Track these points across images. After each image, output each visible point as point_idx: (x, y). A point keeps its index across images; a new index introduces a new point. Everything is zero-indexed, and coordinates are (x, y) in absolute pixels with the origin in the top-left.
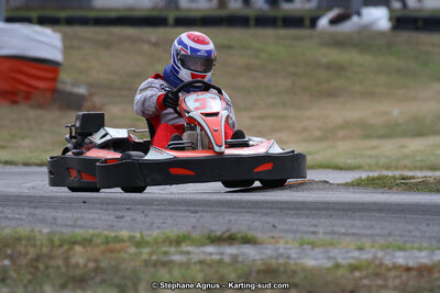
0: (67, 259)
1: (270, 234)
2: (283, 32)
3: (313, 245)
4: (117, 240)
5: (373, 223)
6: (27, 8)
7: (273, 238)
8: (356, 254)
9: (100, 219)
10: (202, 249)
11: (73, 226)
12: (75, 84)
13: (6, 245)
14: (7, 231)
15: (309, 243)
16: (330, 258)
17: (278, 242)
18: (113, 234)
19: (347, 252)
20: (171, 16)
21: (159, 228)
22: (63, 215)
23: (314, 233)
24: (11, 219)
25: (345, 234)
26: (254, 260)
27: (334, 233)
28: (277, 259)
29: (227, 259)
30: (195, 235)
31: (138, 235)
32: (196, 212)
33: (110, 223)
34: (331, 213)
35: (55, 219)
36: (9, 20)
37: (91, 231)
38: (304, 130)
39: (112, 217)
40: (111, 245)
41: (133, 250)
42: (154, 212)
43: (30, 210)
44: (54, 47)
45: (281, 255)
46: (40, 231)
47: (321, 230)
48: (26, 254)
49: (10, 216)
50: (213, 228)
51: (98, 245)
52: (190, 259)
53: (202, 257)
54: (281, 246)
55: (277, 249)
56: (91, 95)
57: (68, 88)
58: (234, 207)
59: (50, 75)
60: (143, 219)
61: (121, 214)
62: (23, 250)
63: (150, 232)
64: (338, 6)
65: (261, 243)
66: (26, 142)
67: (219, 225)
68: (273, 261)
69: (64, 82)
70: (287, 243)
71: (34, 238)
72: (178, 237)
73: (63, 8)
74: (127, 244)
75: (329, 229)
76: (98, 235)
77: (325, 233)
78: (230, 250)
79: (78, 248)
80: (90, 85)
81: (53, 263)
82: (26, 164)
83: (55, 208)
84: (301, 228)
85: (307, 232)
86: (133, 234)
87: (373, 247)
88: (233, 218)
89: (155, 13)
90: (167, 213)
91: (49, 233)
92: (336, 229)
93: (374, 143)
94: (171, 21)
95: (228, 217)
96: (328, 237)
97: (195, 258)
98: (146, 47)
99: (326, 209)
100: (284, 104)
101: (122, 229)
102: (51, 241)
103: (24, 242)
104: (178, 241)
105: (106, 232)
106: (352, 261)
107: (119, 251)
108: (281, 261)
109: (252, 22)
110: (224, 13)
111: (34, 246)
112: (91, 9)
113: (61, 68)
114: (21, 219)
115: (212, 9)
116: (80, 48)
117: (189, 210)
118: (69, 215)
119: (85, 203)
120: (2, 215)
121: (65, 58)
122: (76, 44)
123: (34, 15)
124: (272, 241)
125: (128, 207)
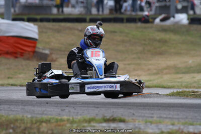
0: (39, 129)
3: (151, 123)
4: (62, 120)
5: (179, 113)
6: (22, 14)
7: (133, 119)
8: (171, 127)
9: (54, 111)
10: (101, 125)
11: (43, 114)
12: (43, 49)
13: (11, 123)
14: (11, 117)
15: (149, 122)
16: (159, 129)
17: (135, 122)
18: (60, 118)
19: (167, 126)
20: (88, 18)
21: (81, 115)
22: (37, 109)
23: (152, 117)
24: (13, 111)
25: (166, 118)
27: (161, 117)
28: (134, 129)
30: (97, 118)
31: (71, 118)
32: (98, 108)
33: (58, 113)
34: (160, 108)
35: (33, 111)
36: (14, 20)
37: (50, 117)
38: (149, 70)
39: (60, 110)
40: (59, 123)
41: (68, 125)
42: (79, 108)
43: (23, 107)
44: (34, 32)
45: (136, 128)
46: (26, 117)
47: (155, 116)
48: (20, 127)
49: (13, 109)
50: (106, 115)
51: (53, 123)
53: (100, 128)
54: (137, 123)
55: (135, 125)
56: (51, 54)
57: (41, 51)
58: (115, 106)
59: (32, 45)
60: (74, 111)
62: (18, 125)
63: (76, 117)
64: (164, 13)
65: (127, 122)
66: (21, 76)
67: (109, 113)
69: (39, 48)
70: (139, 122)
71: (24, 119)
72: (90, 119)
73: (39, 14)
74: (66, 122)
75: (159, 116)
76: (53, 118)
77: (157, 117)
78: (113, 125)
79: (44, 124)
80: (51, 49)
81: (32, 131)
82: (21, 86)
83: (34, 106)
84: (146, 115)
85: (148, 117)
86: (69, 118)
87: (178, 124)
88: (115, 110)
89: (80, 16)
90: (85, 108)
91: (31, 117)
92: (162, 115)
93: (180, 76)
94: (88, 20)
95: (112, 110)
96: (158, 119)
98: (76, 32)
99: (157, 106)
100: (139, 58)
101: (64, 115)
102: (32, 121)
103: (19, 122)
104: (90, 121)
105: (57, 117)
106: (169, 130)
107: (63, 125)
108: (137, 130)
109: (125, 21)
110: (112, 16)
111: (24, 123)
112: (52, 14)
113: (38, 42)
114: (18, 111)
115: (107, 15)
116: (46, 33)
117: (95, 107)
118: (40, 109)
119: (47, 103)
120: (9, 109)
121: (39, 37)
122: (44, 30)
123: (25, 17)
124: (133, 121)
125: (67, 105)
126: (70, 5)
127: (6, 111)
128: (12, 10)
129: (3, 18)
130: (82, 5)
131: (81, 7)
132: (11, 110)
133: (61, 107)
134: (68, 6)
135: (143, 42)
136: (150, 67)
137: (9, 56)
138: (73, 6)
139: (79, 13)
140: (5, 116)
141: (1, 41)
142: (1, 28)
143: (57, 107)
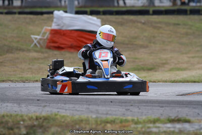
1: (196, 118)
4: (126, 121)
6: (85, 7)
7: (198, 120)
9: (118, 110)
10: (166, 125)
11: (107, 114)
13: (76, 124)
14: (76, 117)
17: (200, 122)
18: (124, 118)
20: (151, 10)
21: (145, 115)
22: (102, 109)
24: (78, 111)
26: (189, 131)
28: (200, 130)
29: (177, 130)
30: (162, 118)
31: (136, 119)
32: (162, 107)
33: (123, 113)
35: (97, 110)
36: (77, 13)
37: (114, 117)
39: (124, 110)
40: (124, 124)
41: (133, 126)
42: (143, 107)
43: (88, 106)
46: (91, 117)
48: (85, 128)
49: (78, 109)
50: (171, 115)
51: (117, 123)
52: (159, 130)
53: (165, 129)
55: (200, 125)
58: (180, 105)
60: (138, 110)
61: (128, 108)
62: (83, 126)
63: (141, 117)
65: (193, 122)
67: (173, 113)
68: (198, 132)
71: (89, 120)
72: (154, 119)
73: (101, 7)
74: (131, 123)
76: (118, 119)
78: (178, 126)
79: (109, 125)
83: (98, 105)
86: (133, 118)
88: (180, 109)
89: (143, 8)
90: (149, 108)
91: (96, 118)
94: (151, 12)
95: (177, 109)
97: (162, 130)
98: (139, 25)
101: (128, 115)
102: (96, 122)
103: (84, 122)
104: (154, 122)
105: (121, 117)
107: (127, 126)
109: (188, 12)
110: (175, 8)
111: (89, 124)
112: (114, 6)
114: (83, 111)
115: (170, 6)
117: (159, 106)
118: (104, 108)
119: (111, 102)
120: (74, 109)
123: (88, 10)
124: (198, 121)
125: (131, 104)
127: (71, 112)
129: (66, 12)
132: (76, 110)
133: (125, 106)
139: (141, 5)
141: (64, 35)
142: (65, 21)
143: (121, 106)
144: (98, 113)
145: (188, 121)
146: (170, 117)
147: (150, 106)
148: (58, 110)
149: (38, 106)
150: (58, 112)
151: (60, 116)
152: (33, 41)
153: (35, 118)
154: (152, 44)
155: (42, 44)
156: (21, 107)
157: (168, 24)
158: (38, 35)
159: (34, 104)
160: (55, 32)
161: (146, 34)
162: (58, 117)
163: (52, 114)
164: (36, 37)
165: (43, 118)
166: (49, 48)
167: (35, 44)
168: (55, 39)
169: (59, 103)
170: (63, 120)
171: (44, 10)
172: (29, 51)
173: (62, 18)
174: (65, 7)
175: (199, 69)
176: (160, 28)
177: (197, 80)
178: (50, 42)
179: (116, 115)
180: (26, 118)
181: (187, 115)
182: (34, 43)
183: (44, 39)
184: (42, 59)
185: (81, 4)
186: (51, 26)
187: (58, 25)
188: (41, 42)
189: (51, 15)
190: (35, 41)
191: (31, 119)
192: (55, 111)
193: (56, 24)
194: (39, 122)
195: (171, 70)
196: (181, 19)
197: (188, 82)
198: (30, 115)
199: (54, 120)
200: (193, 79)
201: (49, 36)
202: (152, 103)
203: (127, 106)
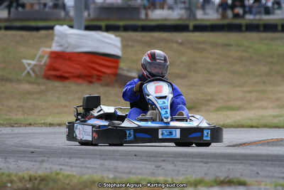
1: (255, 179)
2: (264, 35)
3: (283, 186)
6: (98, 19)
7: (257, 181)
9: (145, 168)
10: (211, 189)
11: (130, 173)
12: (128, 71)
13: (86, 186)
14: (86, 177)
17: (260, 185)
18: (154, 179)
20: (191, 24)
21: (183, 174)
22: (123, 165)
24: (88, 168)
30: (207, 179)
31: (169, 179)
32: (206, 163)
33: (151, 171)
35: (115, 168)
36: (88, 28)
37: (140, 177)
39: (153, 167)
42: (180, 163)
43: (102, 162)
44: (116, 46)
46: (107, 177)
49: (88, 166)
50: (218, 174)
54: (262, 187)
55: (260, 189)
57: (125, 73)
58: (231, 160)
59: (113, 64)
60: (173, 168)
61: (159, 164)
63: (177, 178)
65: (250, 185)
67: (223, 171)
69: (123, 69)
70: (266, 185)
72: (196, 181)
73: (122, 19)
76: (144, 180)
83: (117, 160)
84: (275, 174)
85: (279, 178)
86: (166, 179)
88: (231, 167)
89: (180, 22)
90: (189, 164)
91: (112, 178)
94: (191, 28)
95: (228, 166)
98: (175, 45)
100: (264, 83)
101: (159, 175)
104: (196, 184)
105: (149, 178)
109: (244, 28)
110: (225, 22)
112: (139, 19)
113: (120, 60)
114: (96, 168)
115: (218, 20)
116: (133, 47)
117: (203, 161)
118: (125, 165)
119: (136, 155)
120: (83, 165)
121: (123, 54)
122: (130, 43)
123: (103, 24)
124: (256, 183)
125: (163, 159)
126: (166, 7)
127: (79, 169)
128: (86, 14)
129: (71, 27)
130: (183, 6)
131: (181, 9)
133: (155, 161)
134: (162, 7)
135: (270, 60)
136: (280, 95)
137: (80, 81)
138: (171, 8)
139: (178, 17)
140: (78, 176)
141: (69, 59)
142: (70, 40)
143: (150, 161)
144: (117, 172)
145: (243, 184)
146: (218, 177)
147: (190, 161)
148: (61, 167)
149: (32, 161)
150: (61, 169)
151: (64, 175)
152: (26, 69)
153: (27, 178)
154: (193, 74)
155: (38, 72)
156: (8, 162)
157: (215, 45)
158: (33, 59)
159: (27, 158)
160: (56, 56)
161: (184, 59)
162: (60, 176)
163: (51, 173)
164: (29, 63)
165: (39, 179)
166: (47, 77)
167: (28, 72)
168: (55, 65)
169: (61, 157)
170: (67, 182)
171: (41, 24)
172: (19, 81)
173: (66, 35)
174: (71, 20)
175: (258, 108)
176: (204, 49)
177: (255, 124)
178: (49, 70)
179: (141, 174)
180: (15, 179)
181: (242, 175)
182: (26, 71)
183: (41, 66)
184: (38, 93)
185: (92, 16)
186: (50, 47)
187: (61, 46)
188: (36, 69)
189: (51, 32)
190: (28, 68)
191: (21, 179)
192: (56, 168)
193: (58, 44)
194: (34, 184)
195: (218, 109)
196: (233, 37)
197: (242, 126)
198: (21, 174)
199: (55, 181)
200: (250, 123)
201: (48, 61)
202: (193, 158)
203: (157, 161)
